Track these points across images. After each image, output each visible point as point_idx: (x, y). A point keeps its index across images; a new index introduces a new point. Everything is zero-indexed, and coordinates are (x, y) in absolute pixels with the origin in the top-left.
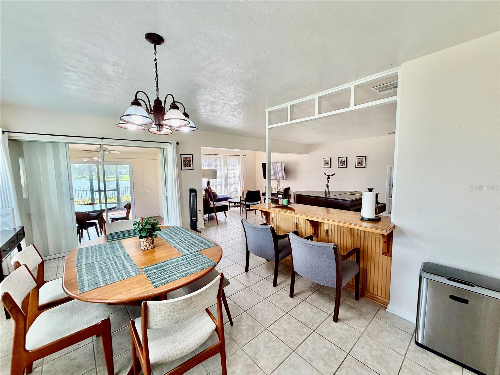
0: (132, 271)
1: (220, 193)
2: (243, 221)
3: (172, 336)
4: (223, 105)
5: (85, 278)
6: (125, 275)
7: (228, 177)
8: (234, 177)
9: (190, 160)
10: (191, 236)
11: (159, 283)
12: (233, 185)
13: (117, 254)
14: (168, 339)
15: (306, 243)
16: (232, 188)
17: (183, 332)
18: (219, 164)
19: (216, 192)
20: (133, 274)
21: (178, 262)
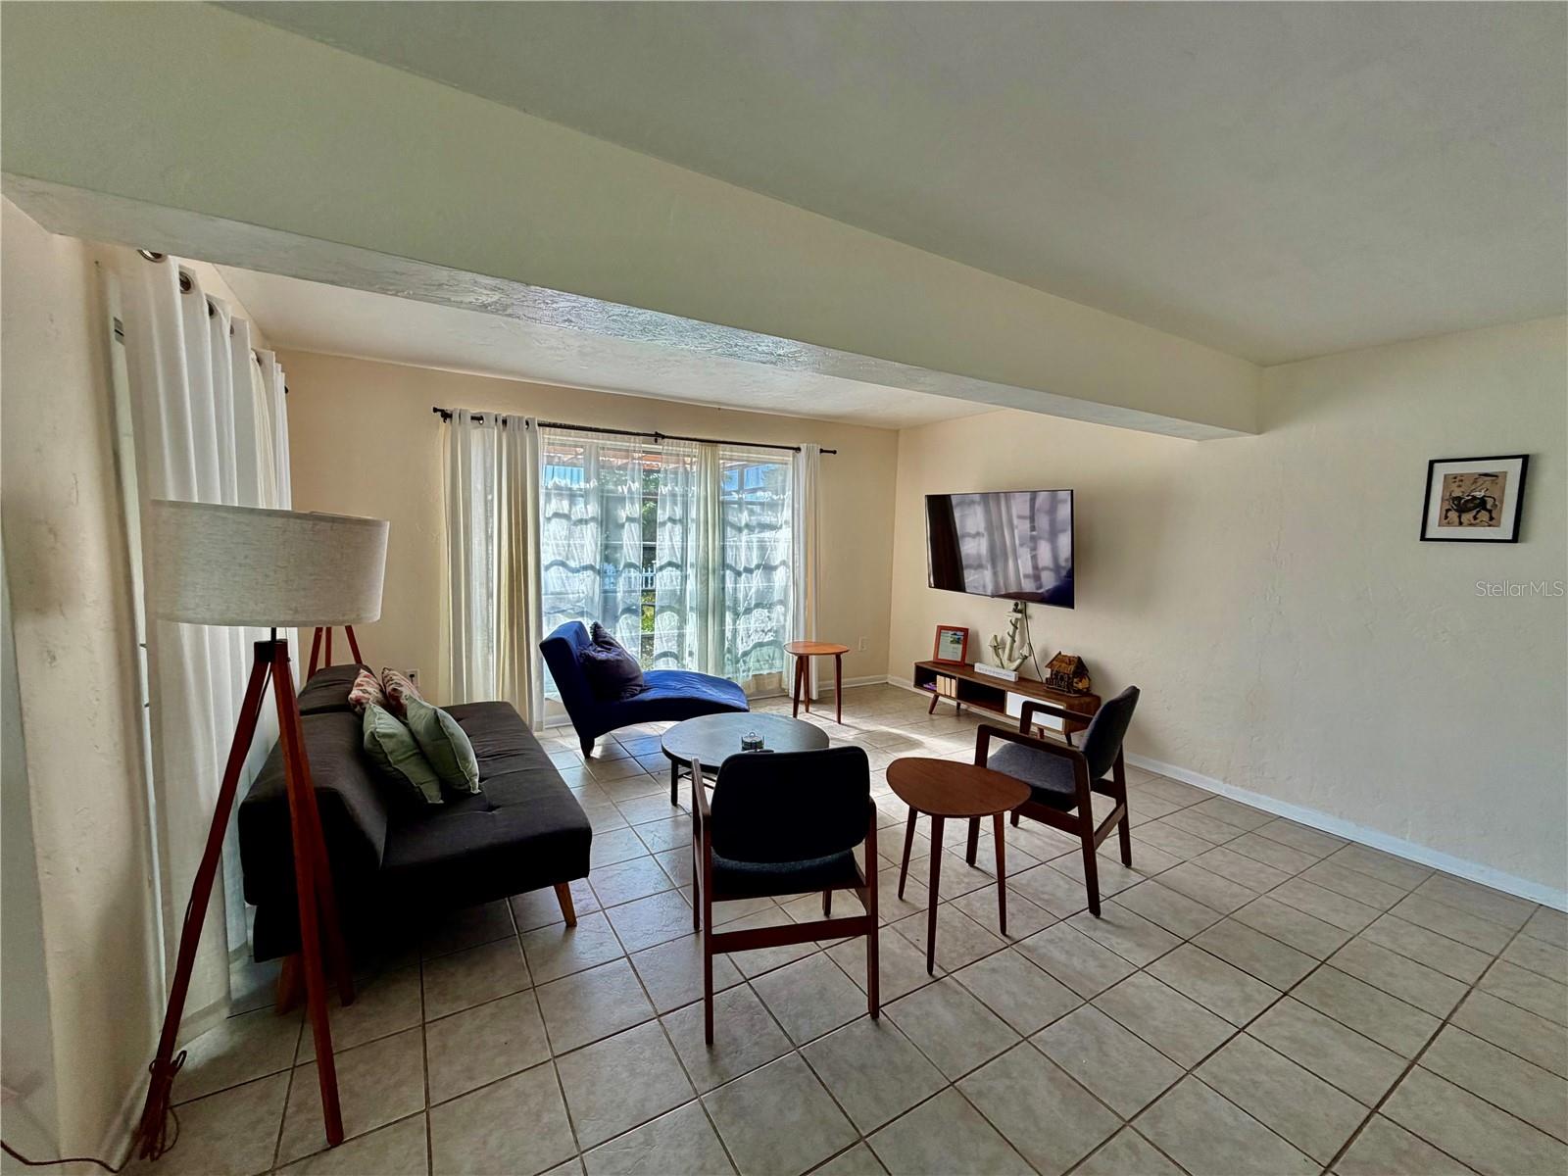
7: (725, 566)
8: (763, 567)
12: (758, 610)
16: (748, 630)
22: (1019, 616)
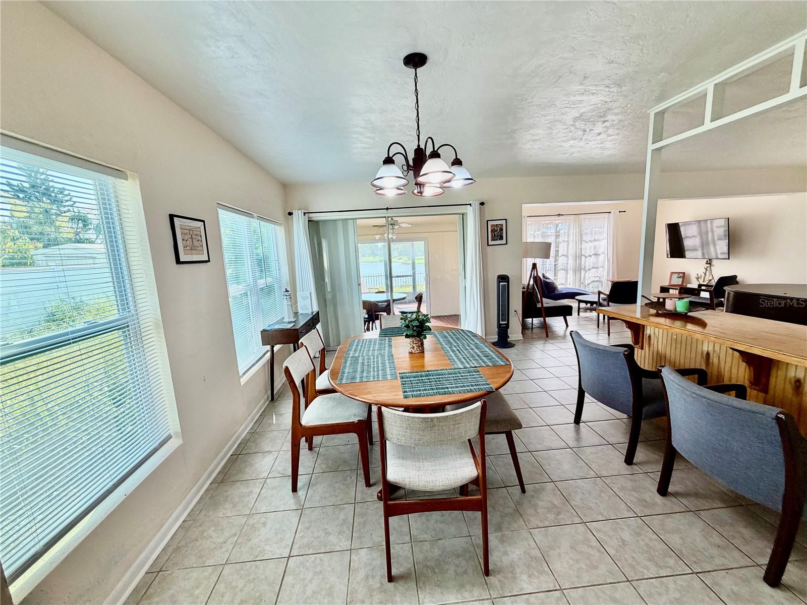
0: (389, 374)
1: (562, 284)
2: (572, 333)
3: (420, 462)
4: (549, 125)
5: (346, 371)
6: (380, 376)
7: (582, 255)
8: (595, 254)
9: (502, 229)
10: (477, 345)
11: (410, 393)
12: (594, 269)
13: (383, 351)
14: (414, 463)
15: (697, 392)
16: (589, 276)
17: (433, 464)
18: (565, 232)
19: (555, 282)
20: (389, 377)
21: (443, 375)
22: (709, 265)
